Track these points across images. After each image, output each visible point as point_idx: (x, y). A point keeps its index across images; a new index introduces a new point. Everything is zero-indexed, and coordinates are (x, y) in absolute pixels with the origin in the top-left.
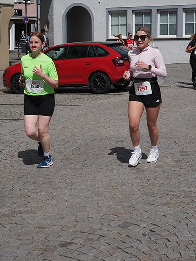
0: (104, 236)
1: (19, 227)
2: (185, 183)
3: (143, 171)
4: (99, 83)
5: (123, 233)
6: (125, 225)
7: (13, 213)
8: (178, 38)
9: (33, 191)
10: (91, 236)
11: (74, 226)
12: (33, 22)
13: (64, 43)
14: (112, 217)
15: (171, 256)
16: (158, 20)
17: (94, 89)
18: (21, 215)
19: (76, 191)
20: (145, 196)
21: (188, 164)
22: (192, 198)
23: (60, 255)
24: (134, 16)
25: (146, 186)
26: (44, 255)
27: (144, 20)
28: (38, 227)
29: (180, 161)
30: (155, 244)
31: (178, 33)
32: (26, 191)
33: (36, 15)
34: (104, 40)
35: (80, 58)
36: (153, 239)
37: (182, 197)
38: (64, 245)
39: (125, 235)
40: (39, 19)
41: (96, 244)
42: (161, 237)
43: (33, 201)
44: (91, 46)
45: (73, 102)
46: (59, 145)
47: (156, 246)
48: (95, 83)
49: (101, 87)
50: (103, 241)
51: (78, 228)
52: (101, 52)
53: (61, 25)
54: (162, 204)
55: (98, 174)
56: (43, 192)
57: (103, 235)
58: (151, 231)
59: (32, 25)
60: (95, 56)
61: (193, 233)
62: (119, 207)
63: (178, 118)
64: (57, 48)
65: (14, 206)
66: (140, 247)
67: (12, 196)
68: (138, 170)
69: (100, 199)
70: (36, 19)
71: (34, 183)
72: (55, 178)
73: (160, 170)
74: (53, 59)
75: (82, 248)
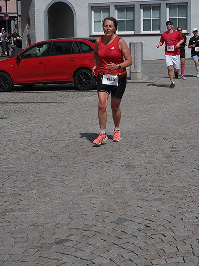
0: (99, 233)
1: (12, 225)
2: (177, 178)
3: (134, 167)
4: (84, 80)
5: (119, 228)
6: (120, 221)
7: (5, 212)
9: (24, 189)
10: (87, 233)
11: (69, 223)
12: (14, 18)
13: (46, 40)
14: (107, 214)
15: (168, 251)
16: (141, 16)
17: (79, 86)
18: (14, 213)
19: (68, 188)
20: (138, 192)
21: (178, 159)
22: (185, 193)
23: (56, 252)
24: (117, 11)
25: (138, 182)
26: (39, 252)
27: (127, 17)
28: (32, 225)
29: (170, 157)
30: (151, 239)
31: (162, 29)
32: (17, 189)
33: (16, 12)
34: (87, 37)
35: (63, 54)
36: (149, 234)
37: (175, 192)
38: (60, 242)
39: (120, 231)
40: (20, 16)
41: (92, 241)
42: (157, 232)
43: (25, 199)
44: (76, 42)
45: (58, 100)
46: (47, 143)
47: (152, 241)
48: (80, 80)
49: (86, 84)
50: (98, 237)
51: (72, 225)
52: (85, 48)
53: (43, 22)
54: (156, 200)
55: (89, 170)
56: (34, 190)
57: (99, 231)
58: (146, 226)
59: (12, 22)
60: (79, 52)
61: (188, 227)
62: (112, 203)
63: (166, 114)
64: (40, 45)
65: (6, 204)
66: (136, 242)
67: (3, 194)
68: (128, 166)
69: (92, 196)
70: (17, 16)
71: (25, 181)
72: (45, 175)
73: (151, 166)
74: (36, 56)
75: (78, 245)
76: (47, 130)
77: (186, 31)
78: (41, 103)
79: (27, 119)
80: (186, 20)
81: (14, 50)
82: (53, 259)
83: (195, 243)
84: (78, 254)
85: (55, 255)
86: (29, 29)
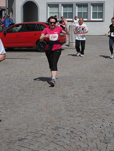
2: (92, 104)
3: (67, 97)
4: (42, 46)
5: (55, 133)
6: (56, 128)
8: (88, 20)
9: (3, 108)
10: (37, 135)
11: (27, 129)
12: (4, 10)
13: (23, 23)
14: (49, 124)
15: (82, 146)
16: (77, 10)
17: (39, 49)
19: (28, 109)
20: (68, 112)
21: (93, 93)
22: (95, 113)
23: (18, 146)
24: (63, 7)
25: (69, 106)
26: (8, 145)
27: (69, 10)
28: (5, 130)
29: (89, 91)
30: (74, 140)
31: (88, 18)
33: (5, 6)
34: (45, 21)
35: (31, 31)
36: (72, 136)
37: (89, 112)
38: (21, 140)
39: (56, 134)
40: (7, 8)
41: (39, 140)
42: (77, 135)
43: (3, 114)
44: (38, 24)
45: (27, 57)
46: (18, 82)
47: (74, 141)
48: (40, 46)
49: (43, 49)
50: (43, 137)
51: (29, 130)
53: (20, 12)
54: (78, 116)
55: (41, 98)
56: (8, 109)
57: (44, 134)
58: (71, 132)
59: (3, 12)
60: (40, 30)
61: (95, 133)
62: (53, 118)
63: (88, 67)
64: (18, 25)
66: (65, 141)
68: (64, 97)
69: (42, 113)
70: (6, 8)
71: (3, 103)
72: (16, 100)
73: (77, 96)
74: (15, 32)
75: (31, 142)
76: (19, 74)
77: (102, 19)
78: (17, 59)
79: (8, 68)
80: (102, 13)
81: (3, 28)
82: (16, 150)
83: (98, 142)
84: (31, 147)
85: (17, 148)
86: (12, 16)
